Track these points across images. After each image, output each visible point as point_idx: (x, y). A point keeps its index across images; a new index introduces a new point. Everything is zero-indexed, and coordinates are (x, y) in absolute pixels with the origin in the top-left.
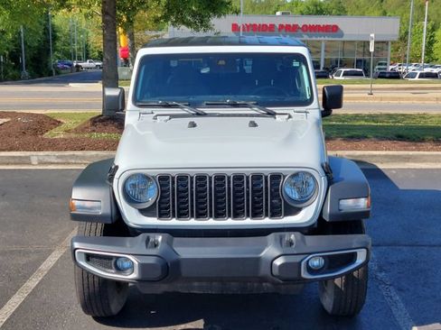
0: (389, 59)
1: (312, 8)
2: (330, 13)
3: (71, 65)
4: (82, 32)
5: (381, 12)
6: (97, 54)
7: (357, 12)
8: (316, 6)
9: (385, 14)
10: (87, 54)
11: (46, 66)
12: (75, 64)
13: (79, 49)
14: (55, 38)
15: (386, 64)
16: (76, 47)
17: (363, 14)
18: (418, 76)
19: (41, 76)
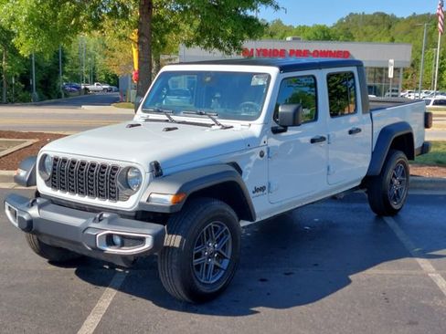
0: (400, 86)
1: (319, 34)
2: (338, 39)
3: (79, 88)
4: (90, 55)
5: (389, 38)
6: (103, 77)
7: (365, 38)
8: (324, 32)
9: (393, 40)
10: (94, 77)
11: (55, 88)
12: (83, 87)
13: (87, 72)
14: (64, 60)
15: (397, 91)
16: (84, 70)
17: (370, 41)
18: (432, 103)
19: (50, 98)
